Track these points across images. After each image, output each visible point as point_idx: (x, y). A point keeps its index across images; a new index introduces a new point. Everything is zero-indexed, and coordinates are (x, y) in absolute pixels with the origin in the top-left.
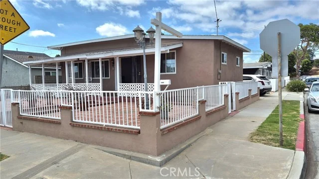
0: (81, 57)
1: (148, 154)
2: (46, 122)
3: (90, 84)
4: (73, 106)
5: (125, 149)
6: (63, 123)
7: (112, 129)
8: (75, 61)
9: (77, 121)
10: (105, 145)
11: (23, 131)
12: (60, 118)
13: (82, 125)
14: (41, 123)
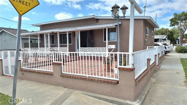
0: (55, 31)
1: (125, 99)
2: (41, 74)
3: (60, 48)
4: (62, 62)
5: (106, 95)
6: (55, 74)
7: (94, 80)
8: (50, 33)
9: (65, 73)
10: (88, 91)
11: (24, 79)
12: (52, 71)
13: (70, 76)
14: (38, 74)
